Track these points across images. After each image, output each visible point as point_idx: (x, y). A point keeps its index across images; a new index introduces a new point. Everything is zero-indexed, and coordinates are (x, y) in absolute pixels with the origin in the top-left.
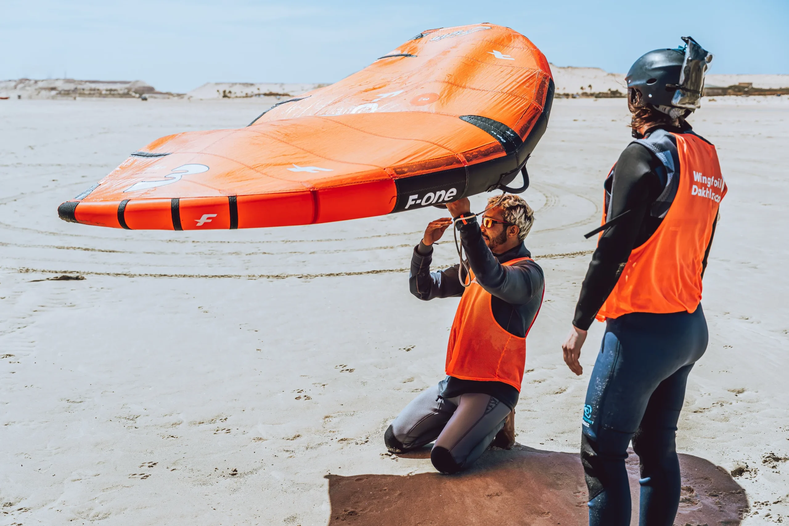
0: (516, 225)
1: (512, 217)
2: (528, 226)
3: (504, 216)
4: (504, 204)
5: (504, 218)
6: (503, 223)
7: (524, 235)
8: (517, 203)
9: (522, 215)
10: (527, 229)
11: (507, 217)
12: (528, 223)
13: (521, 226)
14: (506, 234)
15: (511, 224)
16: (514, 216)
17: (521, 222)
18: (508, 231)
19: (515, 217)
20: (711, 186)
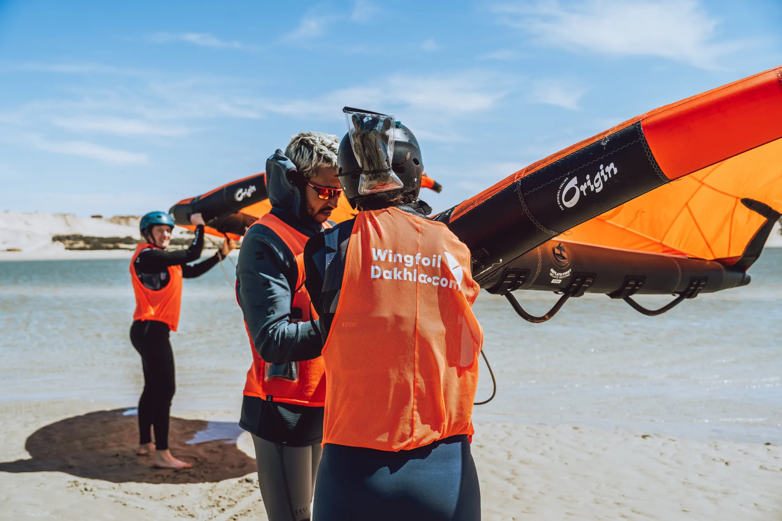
20: (415, 266)
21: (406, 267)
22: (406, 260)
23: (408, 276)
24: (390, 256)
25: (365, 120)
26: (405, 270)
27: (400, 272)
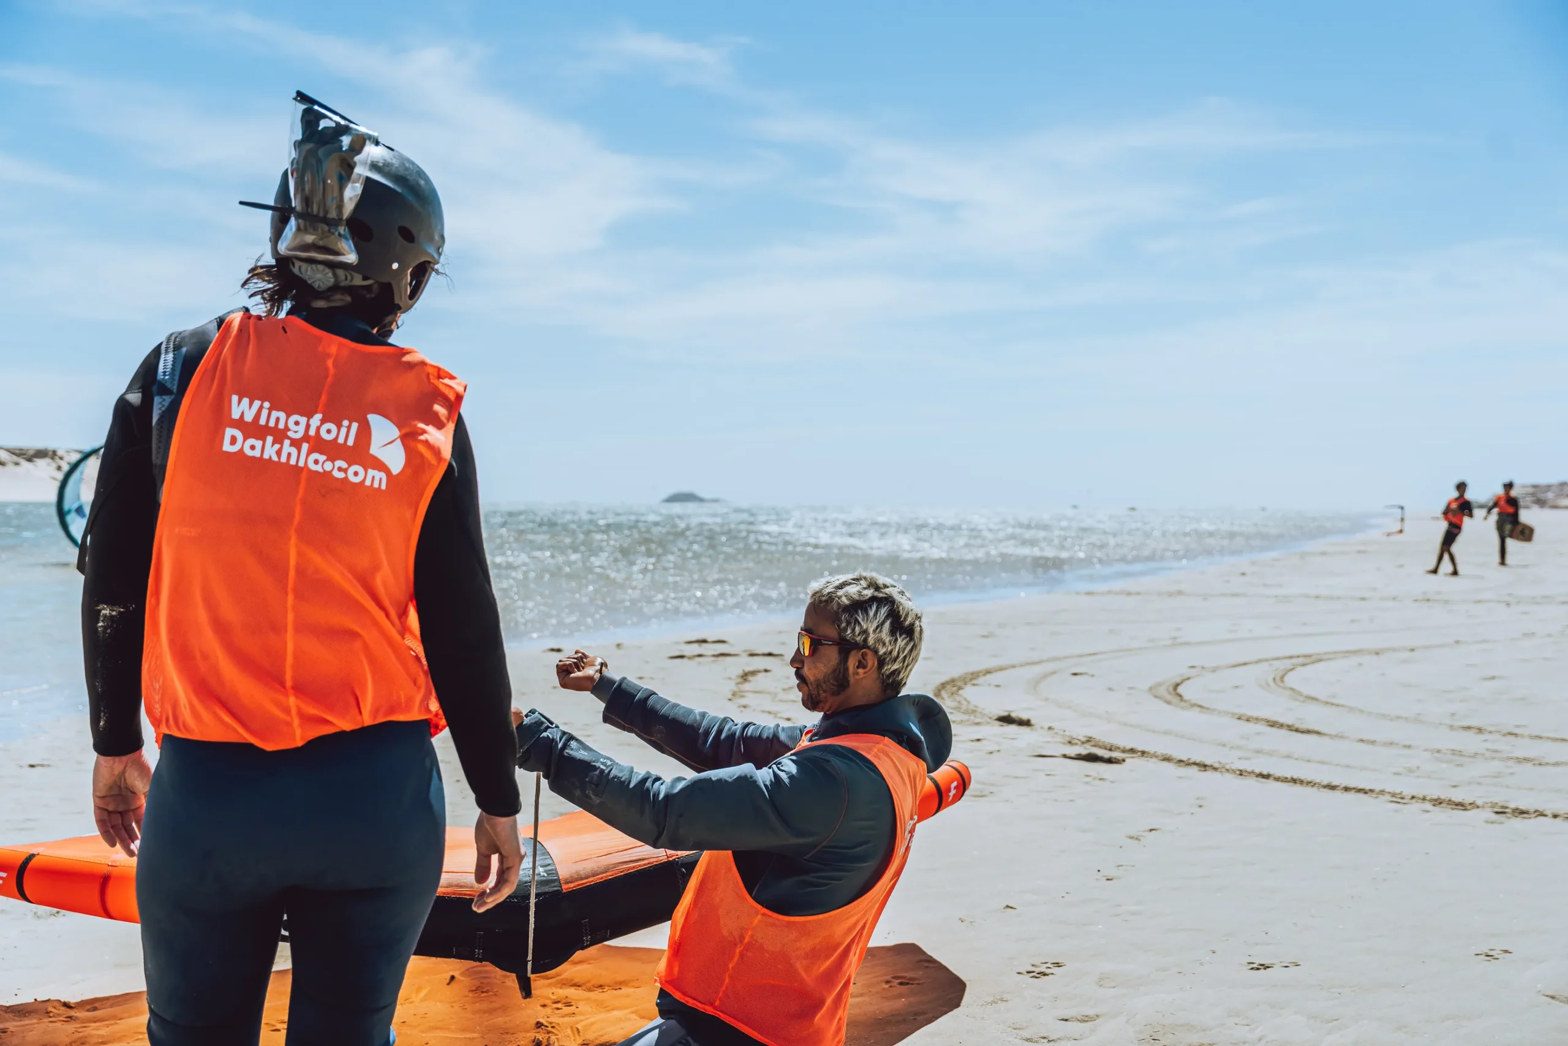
0: (869, 648)
1: (857, 629)
2: (905, 649)
3: (839, 626)
4: (841, 598)
5: (838, 633)
6: (837, 644)
7: (896, 672)
8: (871, 593)
9: (883, 624)
10: (902, 656)
11: (845, 630)
12: (901, 642)
13: (882, 651)
14: (846, 669)
15: (857, 646)
16: (863, 627)
17: (881, 641)
18: (852, 663)
19: (865, 627)
20: (306, 438)
21: (289, 438)
22: (291, 424)
23: (289, 455)
24: (265, 413)
25: (323, 124)
26: (287, 442)
27: (277, 446)
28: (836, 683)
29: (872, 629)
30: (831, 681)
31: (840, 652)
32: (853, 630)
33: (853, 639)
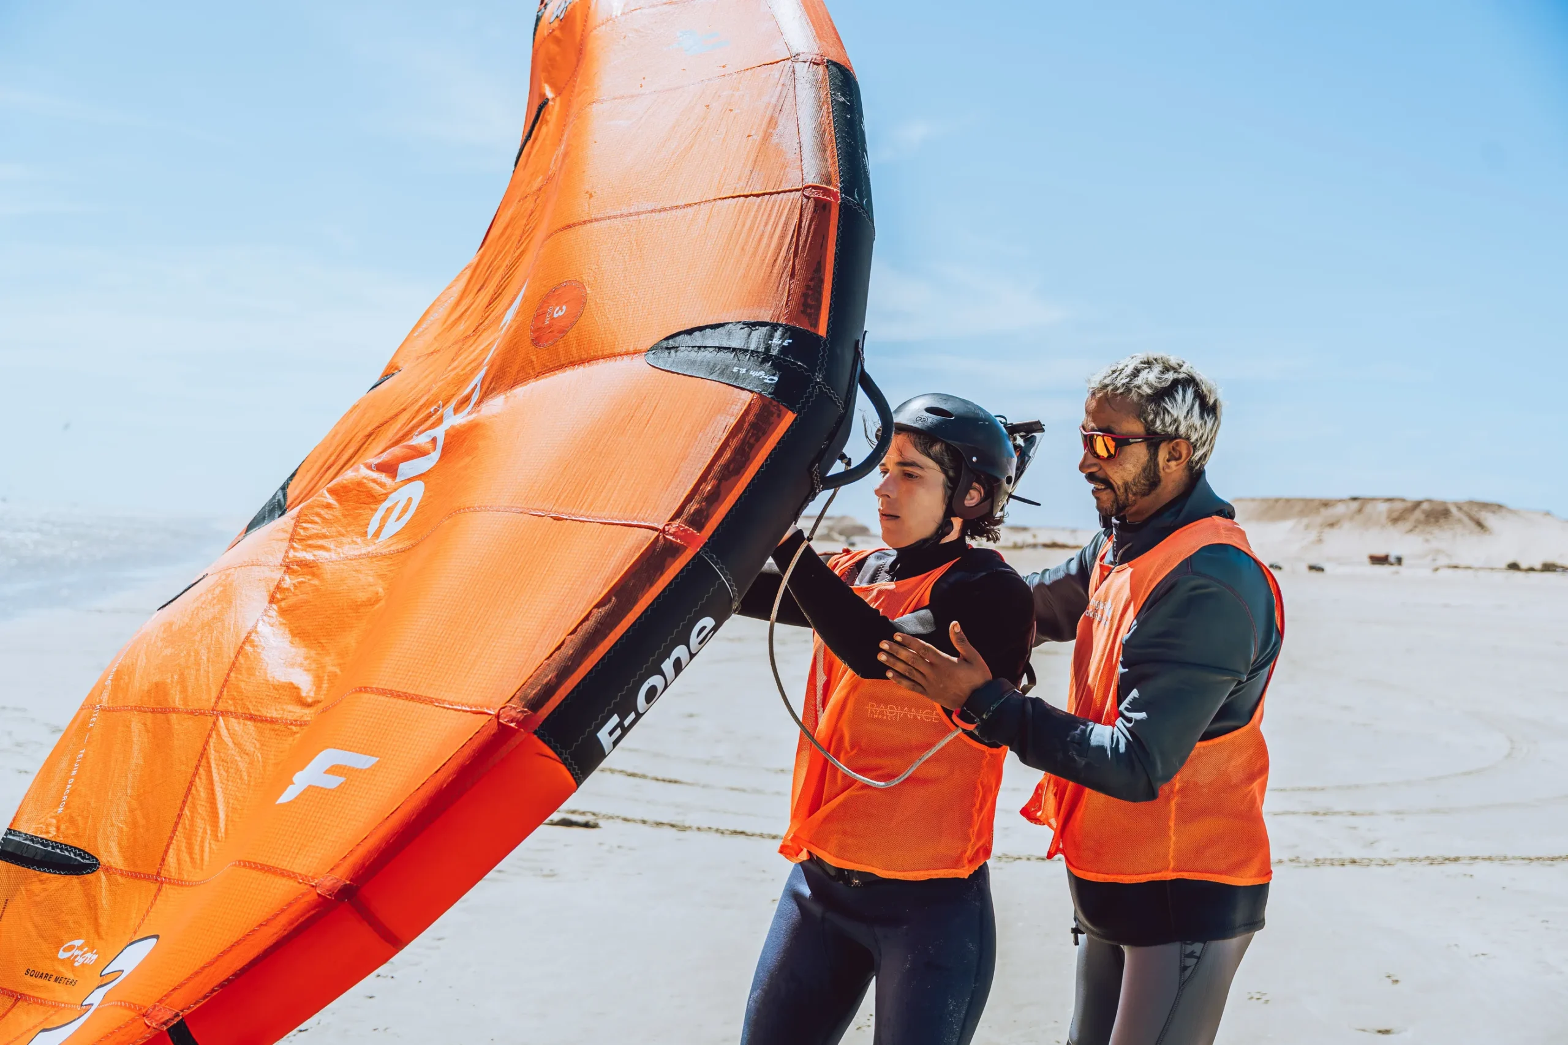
0: (1180, 437)
1: (1168, 419)
2: (1212, 430)
3: (1145, 419)
4: (1139, 387)
5: (1145, 427)
6: (1145, 439)
7: (1204, 457)
8: (1170, 376)
9: (1193, 406)
10: (1209, 438)
11: (1154, 422)
12: (1209, 424)
13: (1194, 436)
14: (1156, 465)
15: (1167, 438)
16: (1172, 416)
17: (1192, 427)
18: (1162, 457)
19: (1175, 416)
28: (1148, 482)
29: (1183, 417)
30: (1142, 481)
31: (1149, 447)
32: (1163, 421)
33: (1164, 431)
